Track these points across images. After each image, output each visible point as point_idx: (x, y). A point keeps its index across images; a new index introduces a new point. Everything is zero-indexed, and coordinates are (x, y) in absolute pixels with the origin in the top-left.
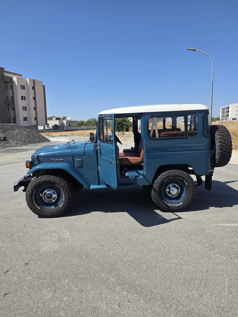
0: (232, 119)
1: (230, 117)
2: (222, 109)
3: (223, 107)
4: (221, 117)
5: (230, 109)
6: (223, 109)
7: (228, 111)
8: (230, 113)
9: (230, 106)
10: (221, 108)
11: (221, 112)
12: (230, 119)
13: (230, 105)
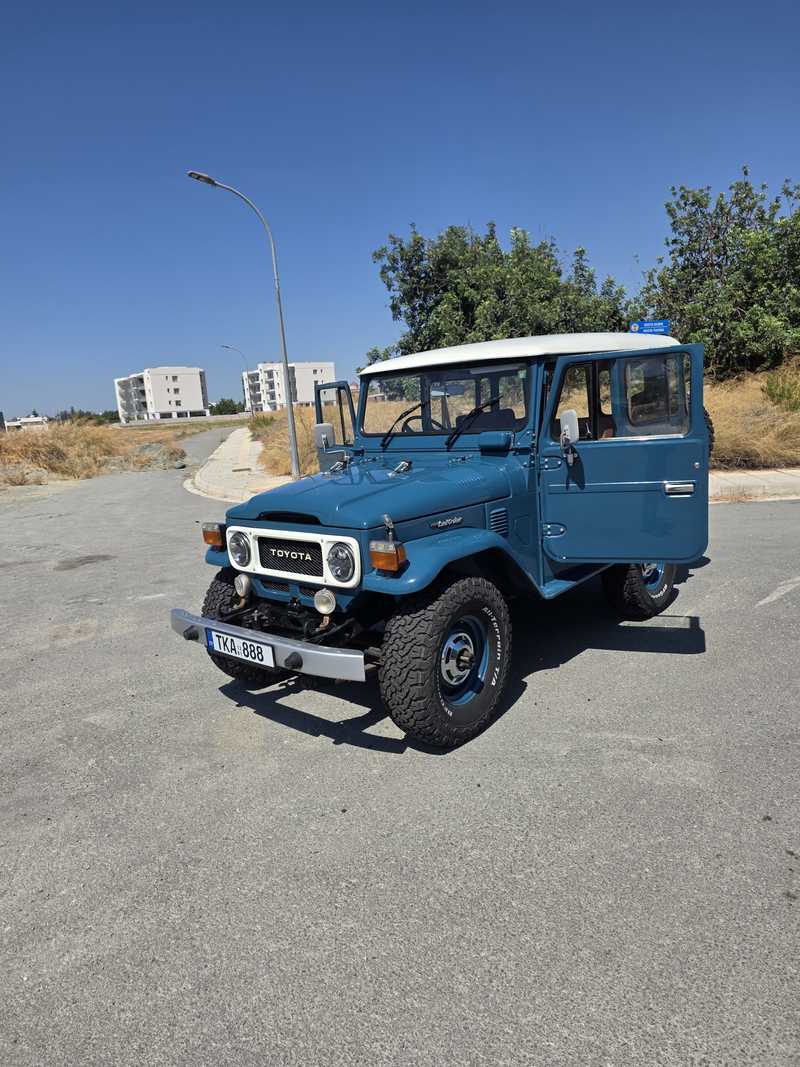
0: (158, 416)
1: (151, 409)
2: (119, 383)
3: (123, 379)
4: (121, 412)
5: (148, 386)
6: (124, 385)
7: (143, 392)
8: (149, 398)
9: (145, 374)
10: (116, 381)
11: (122, 396)
12: (154, 415)
13: (146, 370)
